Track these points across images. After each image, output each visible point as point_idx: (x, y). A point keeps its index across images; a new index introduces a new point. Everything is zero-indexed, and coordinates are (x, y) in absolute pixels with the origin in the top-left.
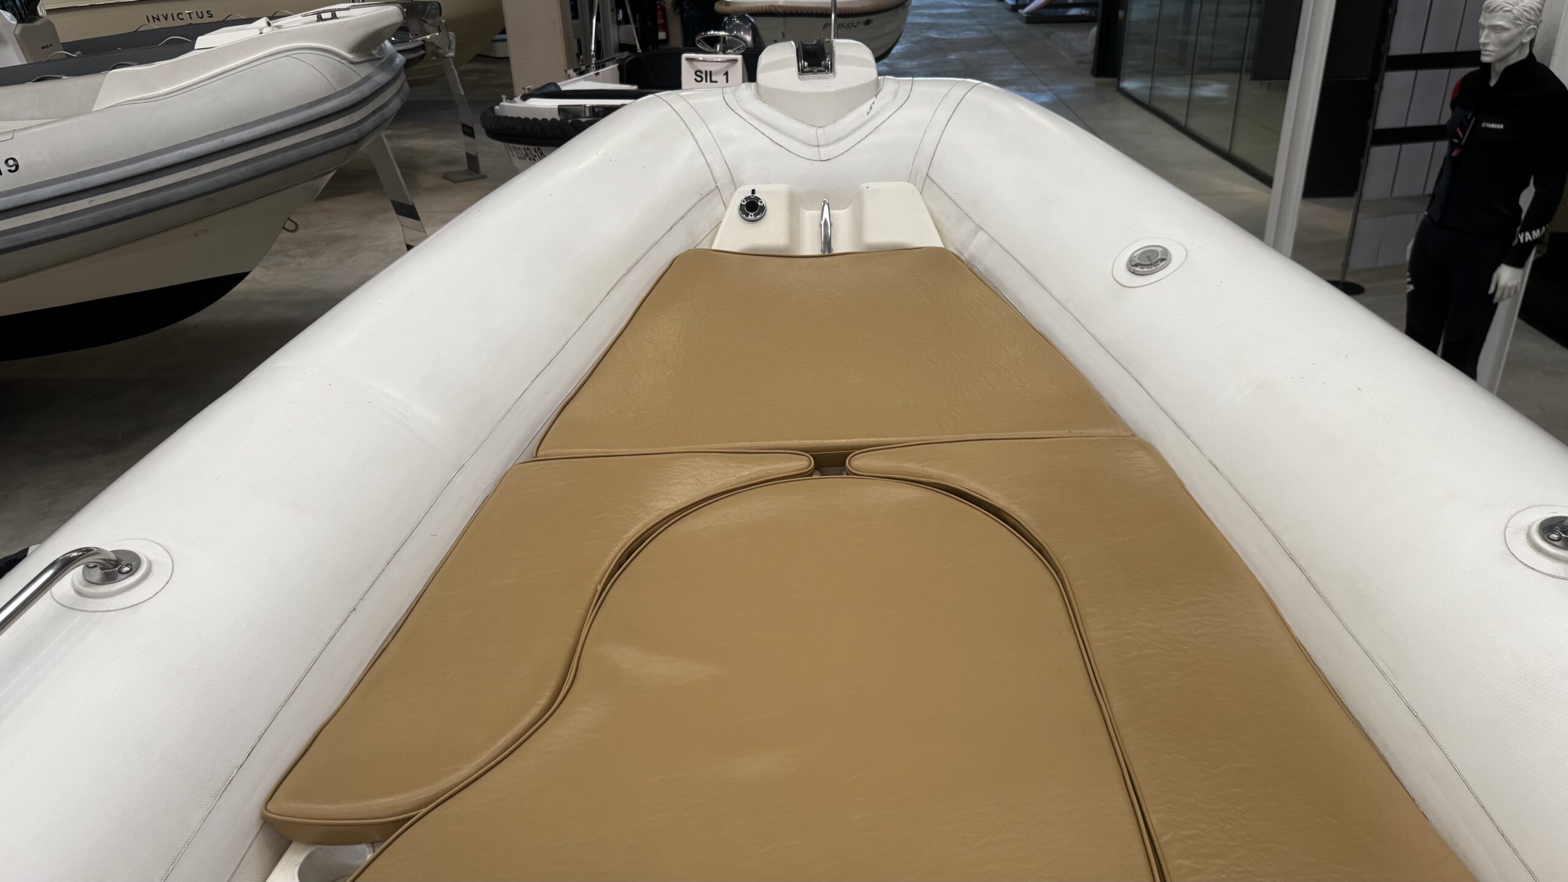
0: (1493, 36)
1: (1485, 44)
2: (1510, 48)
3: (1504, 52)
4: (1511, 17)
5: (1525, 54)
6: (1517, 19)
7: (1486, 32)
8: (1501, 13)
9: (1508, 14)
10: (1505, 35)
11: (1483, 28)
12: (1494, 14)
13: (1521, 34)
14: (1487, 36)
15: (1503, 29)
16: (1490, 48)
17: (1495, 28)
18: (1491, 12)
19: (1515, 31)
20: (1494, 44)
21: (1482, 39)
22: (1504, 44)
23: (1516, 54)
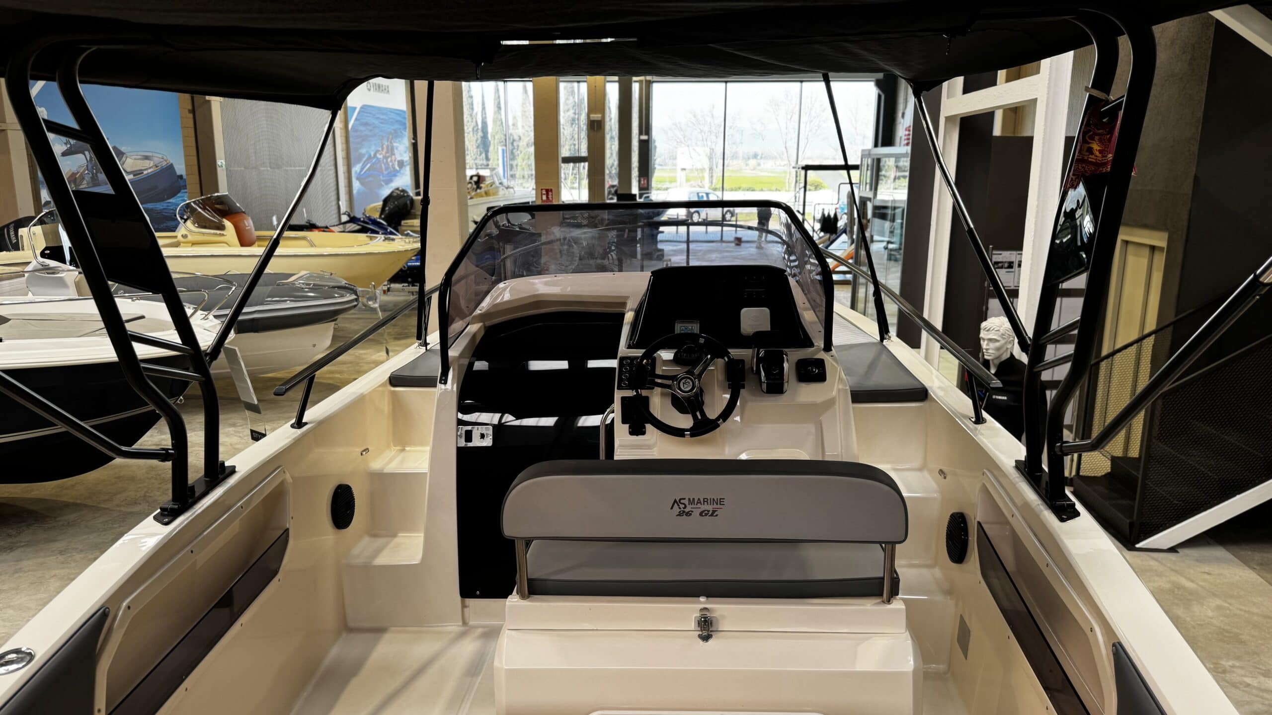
0: (991, 344)
1: (987, 349)
2: (1002, 351)
3: (997, 354)
4: (1000, 334)
5: (1009, 354)
6: (1003, 335)
7: (986, 342)
8: (993, 331)
9: (998, 332)
10: (997, 344)
11: (984, 340)
12: (989, 332)
13: (1006, 343)
14: (988, 344)
15: (996, 341)
16: (990, 351)
17: (990, 340)
18: (987, 330)
19: (1003, 342)
20: (992, 349)
21: (984, 344)
22: (998, 349)
23: (1005, 355)
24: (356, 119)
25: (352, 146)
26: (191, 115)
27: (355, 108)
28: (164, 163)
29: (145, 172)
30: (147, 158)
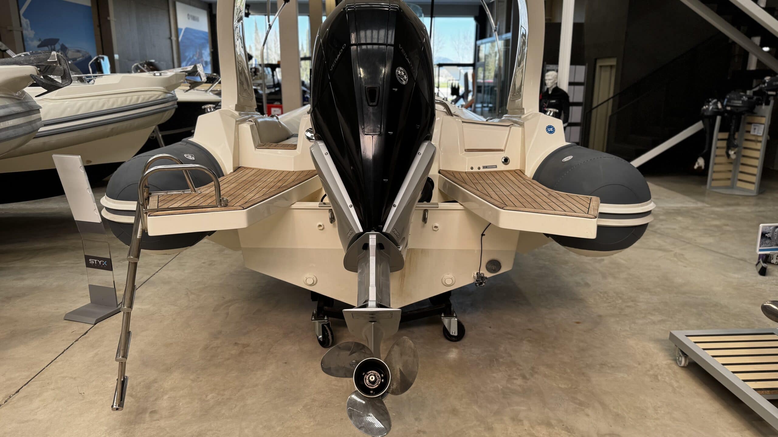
3: (552, 85)
4: (553, 77)
5: (556, 85)
12: (549, 76)
13: (555, 81)
24: (183, 36)
25: (181, 51)
26: (98, 29)
27: (181, 29)
28: (87, 55)
29: (78, 60)
30: (78, 51)
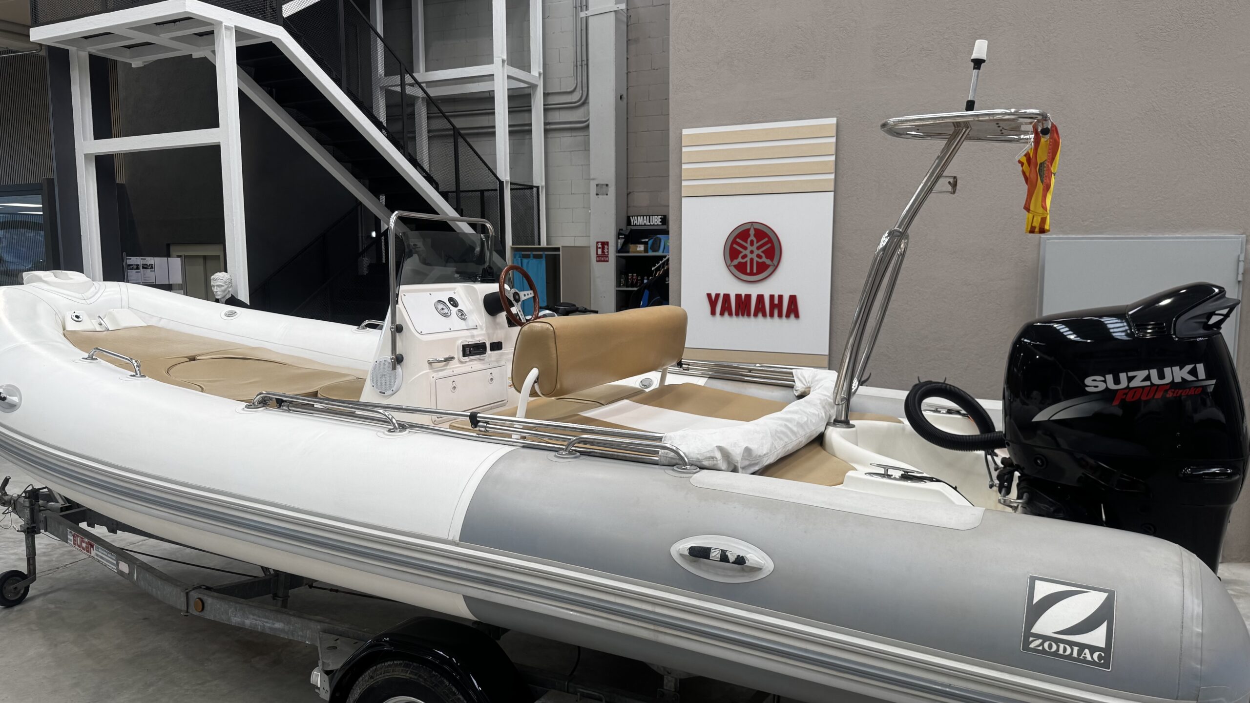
0: (219, 289)
1: (216, 292)
2: (225, 293)
4: (223, 281)
5: (230, 296)
6: (225, 282)
7: (215, 287)
8: (219, 280)
10: (223, 288)
11: (214, 286)
12: (217, 281)
13: (228, 287)
14: (216, 289)
15: (223, 286)
16: (219, 293)
17: (218, 286)
18: (216, 280)
19: (226, 286)
20: (220, 292)
21: (215, 289)
22: (224, 291)
23: (228, 295)
